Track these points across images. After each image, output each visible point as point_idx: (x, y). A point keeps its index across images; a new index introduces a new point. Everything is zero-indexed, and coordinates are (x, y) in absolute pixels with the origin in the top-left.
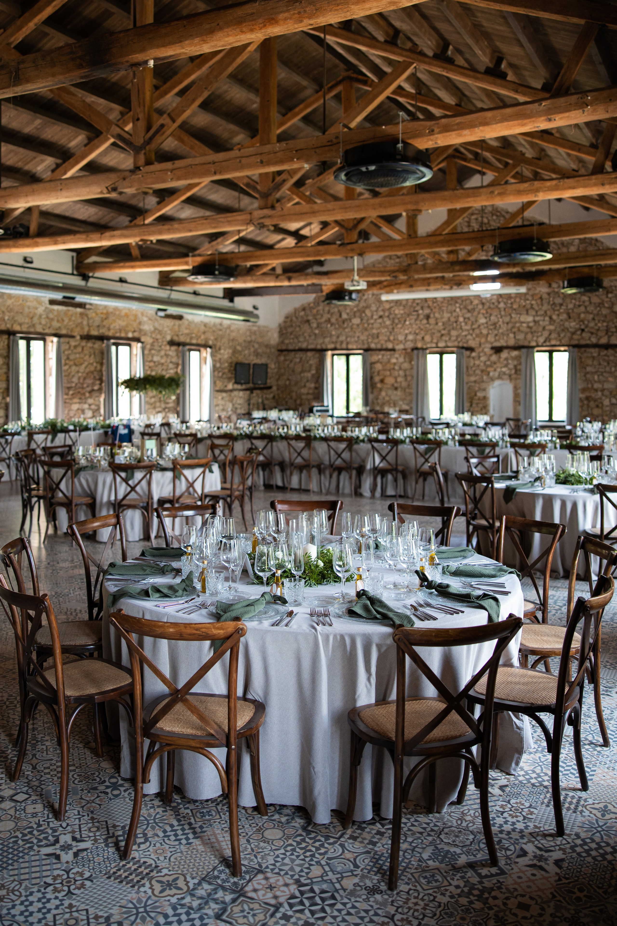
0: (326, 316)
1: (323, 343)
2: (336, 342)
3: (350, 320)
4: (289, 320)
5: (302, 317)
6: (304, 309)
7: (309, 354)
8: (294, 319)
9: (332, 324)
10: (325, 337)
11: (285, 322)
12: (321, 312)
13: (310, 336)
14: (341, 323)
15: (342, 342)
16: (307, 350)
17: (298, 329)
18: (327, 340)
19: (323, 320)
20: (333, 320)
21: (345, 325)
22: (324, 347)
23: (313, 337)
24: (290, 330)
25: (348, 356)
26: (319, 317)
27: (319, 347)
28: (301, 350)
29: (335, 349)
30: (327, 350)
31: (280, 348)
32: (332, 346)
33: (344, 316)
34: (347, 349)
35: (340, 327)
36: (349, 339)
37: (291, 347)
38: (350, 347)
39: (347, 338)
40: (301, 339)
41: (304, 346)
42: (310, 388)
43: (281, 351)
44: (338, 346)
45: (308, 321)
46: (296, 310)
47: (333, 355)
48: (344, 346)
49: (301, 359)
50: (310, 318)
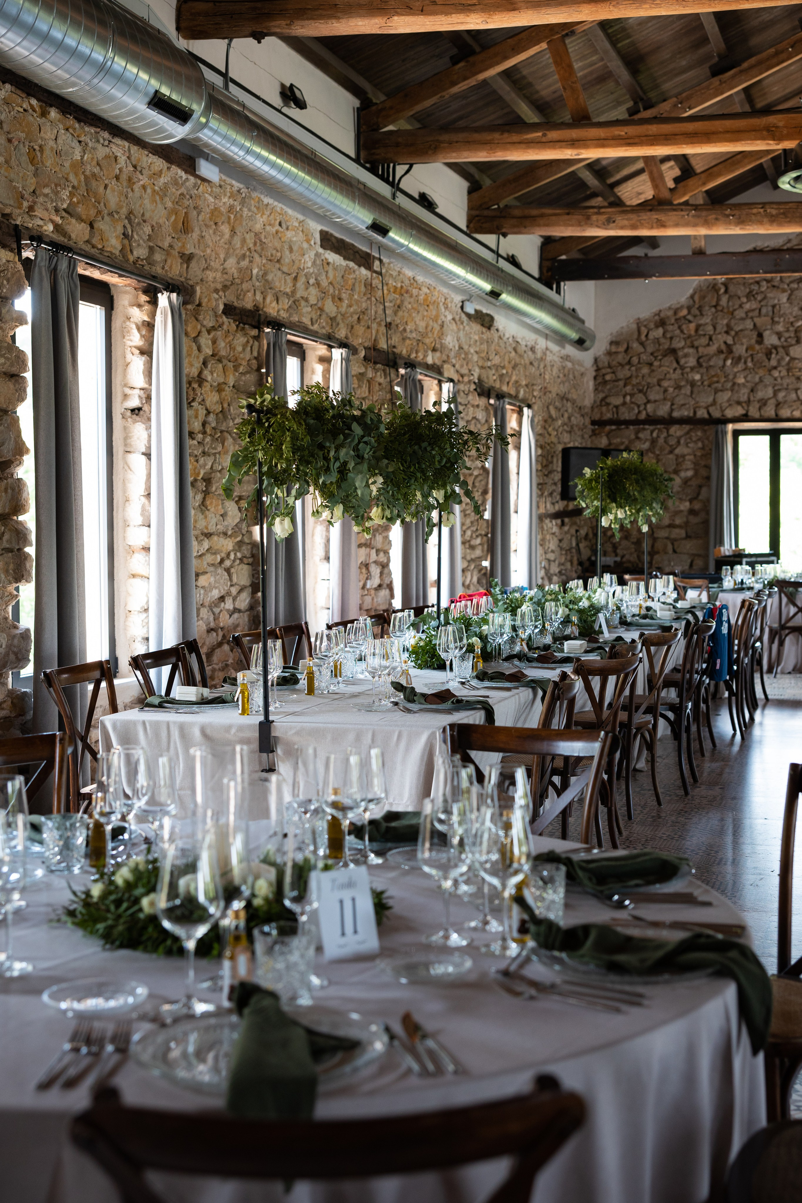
0: (721, 339)
1: (714, 403)
2: (749, 402)
3: (786, 348)
4: (622, 349)
5: (657, 341)
6: (662, 323)
7: (676, 431)
8: (635, 345)
9: (737, 360)
10: (716, 391)
11: (609, 353)
12: (710, 328)
13: (678, 387)
14: (761, 356)
15: (763, 403)
16: (669, 421)
17: (645, 370)
18: (724, 397)
19: (713, 349)
20: (740, 350)
21: (774, 363)
22: (716, 414)
23: (687, 390)
24: (624, 372)
25: (775, 437)
26: (704, 341)
27: (702, 413)
28: (652, 421)
29: (745, 418)
30: (725, 421)
31: (597, 417)
32: (739, 411)
33: (771, 339)
34: (778, 419)
35: (758, 365)
36: (781, 395)
37: (625, 414)
38: (785, 412)
39: (775, 393)
40: (653, 396)
41: (663, 411)
42: (677, 513)
43: (599, 424)
44: (753, 412)
45: (673, 351)
46: (639, 323)
47: (737, 434)
48: (770, 411)
49: (654, 442)
50: (678, 344)
